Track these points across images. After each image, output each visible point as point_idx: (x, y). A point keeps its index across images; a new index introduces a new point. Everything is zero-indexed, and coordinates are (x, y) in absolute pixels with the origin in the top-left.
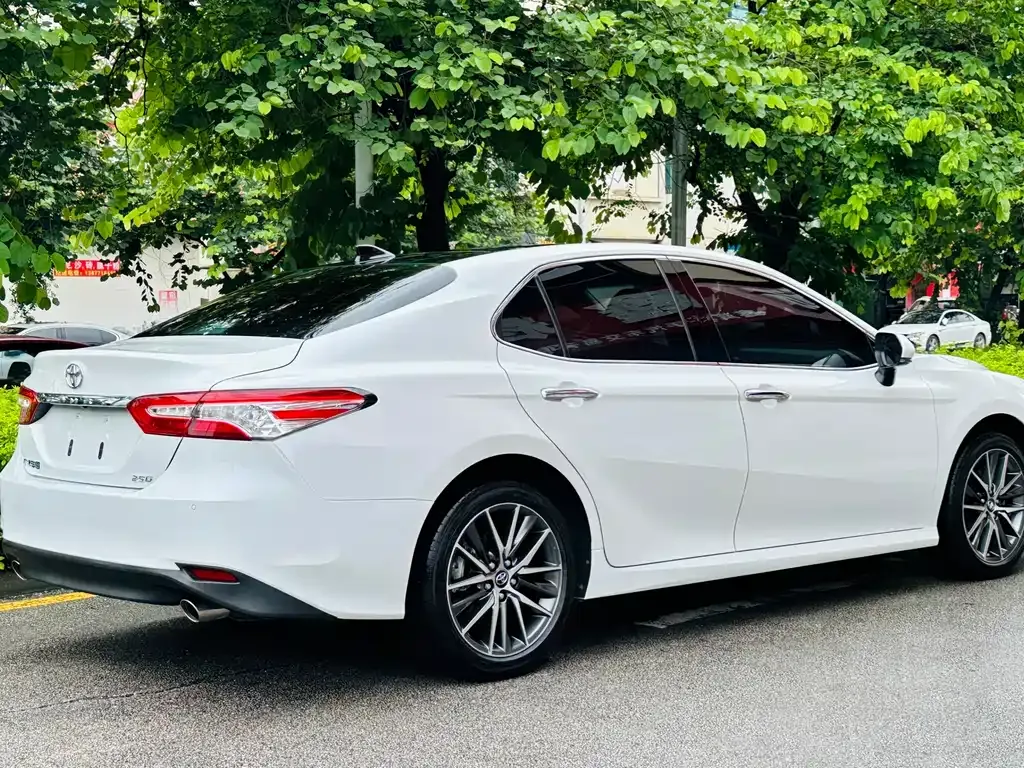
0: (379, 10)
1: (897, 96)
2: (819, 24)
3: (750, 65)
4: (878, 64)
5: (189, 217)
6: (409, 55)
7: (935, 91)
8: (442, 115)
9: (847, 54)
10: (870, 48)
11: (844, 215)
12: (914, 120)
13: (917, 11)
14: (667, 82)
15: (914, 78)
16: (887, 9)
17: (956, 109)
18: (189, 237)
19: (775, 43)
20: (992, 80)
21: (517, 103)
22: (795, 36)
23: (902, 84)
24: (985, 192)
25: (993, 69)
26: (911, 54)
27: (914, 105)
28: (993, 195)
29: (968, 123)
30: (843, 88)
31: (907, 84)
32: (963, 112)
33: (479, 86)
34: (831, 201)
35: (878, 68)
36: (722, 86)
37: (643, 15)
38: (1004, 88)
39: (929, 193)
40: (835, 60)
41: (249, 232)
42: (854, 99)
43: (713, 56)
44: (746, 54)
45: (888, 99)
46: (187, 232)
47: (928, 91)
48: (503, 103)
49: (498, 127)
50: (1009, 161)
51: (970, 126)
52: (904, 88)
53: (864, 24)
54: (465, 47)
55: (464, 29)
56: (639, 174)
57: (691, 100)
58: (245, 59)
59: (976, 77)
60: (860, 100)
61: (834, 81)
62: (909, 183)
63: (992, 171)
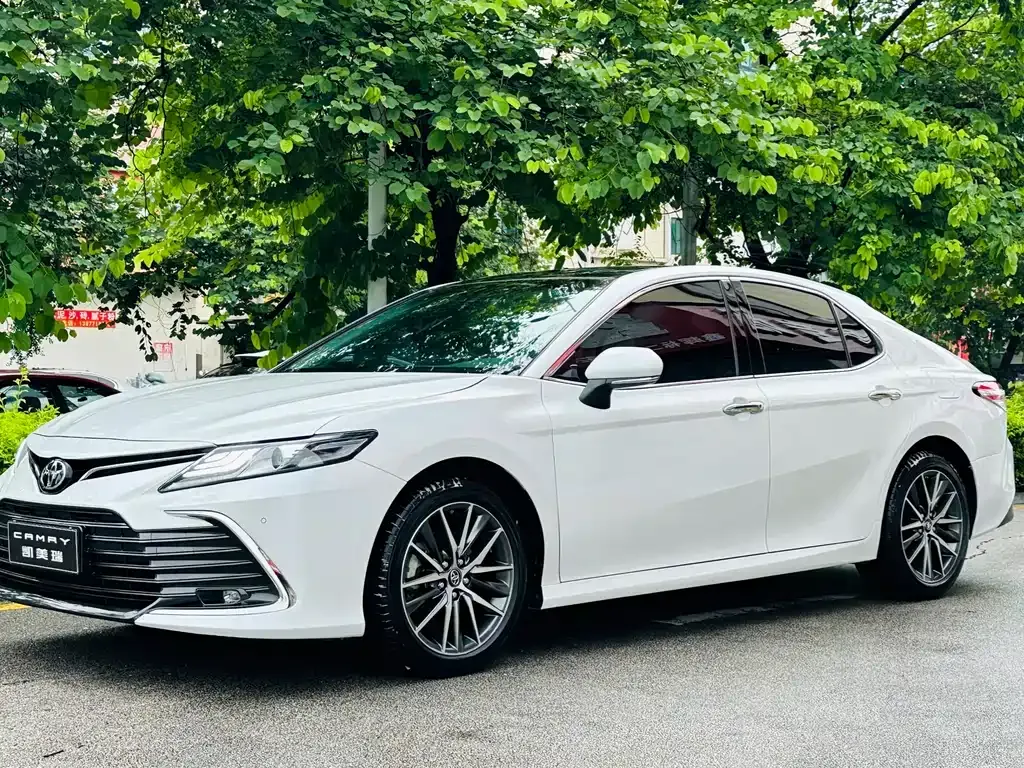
0: (399, 54)
1: (906, 149)
2: (830, 78)
3: (762, 115)
4: (887, 118)
5: (190, 266)
6: (427, 98)
7: (945, 145)
8: (458, 157)
9: (858, 107)
10: (880, 103)
11: (853, 265)
12: (924, 173)
13: (926, 68)
14: (681, 129)
15: (924, 132)
16: (897, 66)
17: (965, 164)
18: (189, 286)
19: (787, 95)
20: (1000, 136)
21: (533, 146)
22: (806, 89)
23: (911, 138)
24: (992, 245)
25: (1001, 126)
26: (921, 109)
27: (923, 159)
28: (1001, 248)
29: (977, 178)
30: (853, 140)
31: (917, 138)
32: (972, 167)
33: (496, 129)
34: (841, 252)
35: (888, 123)
36: (734, 134)
37: (657, 64)
38: (1012, 145)
39: (938, 245)
40: (845, 113)
41: (251, 281)
42: (864, 151)
43: (726, 104)
44: (758, 104)
45: (897, 152)
46: (188, 281)
47: (938, 146)
48: (520, 147)
49: (514, 170)
50: (1017, 216)
51: (978, 180)
52: (914, 142)
53: (874, 79)
54: (482, 91)
55: (481, 74)
56: (648, 225)
57: (705, 147)
58: (267, 99)
59: (985, 133)
60: (870, 152)
61: (844, 134)
62: (917, 235)
63: (1000, 224)
